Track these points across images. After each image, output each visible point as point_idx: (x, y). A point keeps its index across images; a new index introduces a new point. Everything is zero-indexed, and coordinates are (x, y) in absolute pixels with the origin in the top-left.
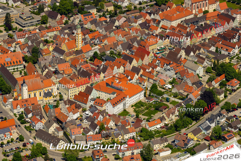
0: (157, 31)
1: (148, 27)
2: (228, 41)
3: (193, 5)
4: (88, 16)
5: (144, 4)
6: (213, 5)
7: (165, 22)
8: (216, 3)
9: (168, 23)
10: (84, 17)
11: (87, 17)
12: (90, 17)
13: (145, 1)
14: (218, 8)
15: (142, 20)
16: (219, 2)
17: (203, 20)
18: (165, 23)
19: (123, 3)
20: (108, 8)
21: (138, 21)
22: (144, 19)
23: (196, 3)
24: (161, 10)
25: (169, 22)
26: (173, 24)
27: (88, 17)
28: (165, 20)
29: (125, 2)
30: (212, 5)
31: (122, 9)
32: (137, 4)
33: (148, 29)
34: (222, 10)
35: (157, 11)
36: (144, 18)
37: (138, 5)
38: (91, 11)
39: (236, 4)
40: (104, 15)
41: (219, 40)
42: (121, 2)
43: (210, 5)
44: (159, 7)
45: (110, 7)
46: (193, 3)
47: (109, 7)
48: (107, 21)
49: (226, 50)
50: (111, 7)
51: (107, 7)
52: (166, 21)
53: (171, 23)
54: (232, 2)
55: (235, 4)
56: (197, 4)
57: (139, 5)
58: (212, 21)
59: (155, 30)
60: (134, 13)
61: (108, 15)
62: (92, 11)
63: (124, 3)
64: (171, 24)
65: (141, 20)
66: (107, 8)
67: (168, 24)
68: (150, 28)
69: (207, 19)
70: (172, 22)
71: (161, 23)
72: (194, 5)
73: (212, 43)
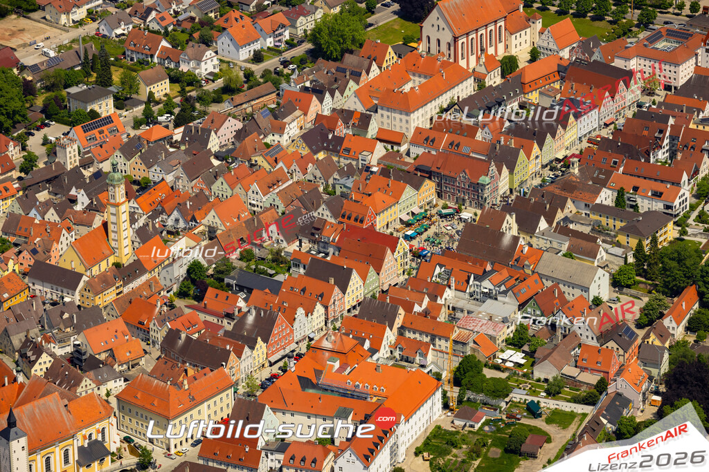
0: (372, 153)
1: (333, 143)
2: (643, 161)
3: (460, 42)
4: (99, 129)
5: (270, 58)
6: (523, 33)
7: (385, 117)
8: (531, 24)
9: (398, 120)
10: (85, 132)
11: (96, 132)
12: (106, 132)
13: (268, 48)
14: (545, 45)
15: (297, 118)
16: (541, 20)
17: (516, 95)
18: (382, 122)
19: (198, 65)
20: (152, 87)
21: (287, 126)
22: (302, 117)
23: (467, 34)
24: (348, 73)
25: (401, 114)
26: (414, 120)
27: (101, 132)
28: (382, 109)
29: (204, 58)
30: (518, 35)
31: (201, 86)
32: (245, 61)
33: (339, 152)
34: (562, 49)
35: (336, 81)
36: (301, 112)
37: (249, 62)
38: (95, 107)
39: (593, 19)
40: (149, 119)
41: (615, 163)
42: (191, 60)
43: (513, 36)
44: (338, 64)
45: (159, 84)
46: (458, 38)
47: (156, 85)
48: (172, 138)
49: (652, 195)
50: (163, 82)
51: (148, 86)
52: (389, 114)
53: (407, 118)
54: (574, 15)
55: (588, 18)
56: (470, 37)
57: (253, 63)
58: (550, 93)
59: (364, 153)
60: (258, 98)
61: (162, 116)
62: (100, 108)
63: (203, 64)
64: (407, 122)
65: (293, 121)
66: (148, 90)
67: (397, 123)
68: (343, 148)
69: (527, 88)
70: (412, 115)
71: (371, 122)
72: (463, 43)
73: (595, 175)
